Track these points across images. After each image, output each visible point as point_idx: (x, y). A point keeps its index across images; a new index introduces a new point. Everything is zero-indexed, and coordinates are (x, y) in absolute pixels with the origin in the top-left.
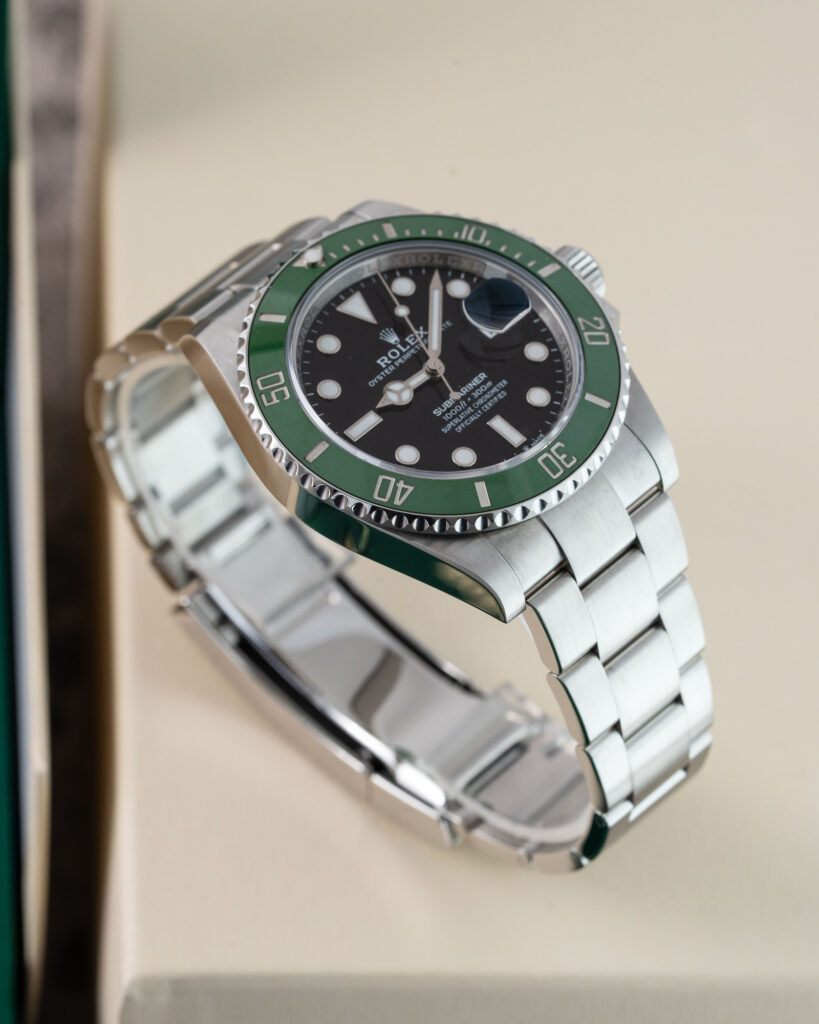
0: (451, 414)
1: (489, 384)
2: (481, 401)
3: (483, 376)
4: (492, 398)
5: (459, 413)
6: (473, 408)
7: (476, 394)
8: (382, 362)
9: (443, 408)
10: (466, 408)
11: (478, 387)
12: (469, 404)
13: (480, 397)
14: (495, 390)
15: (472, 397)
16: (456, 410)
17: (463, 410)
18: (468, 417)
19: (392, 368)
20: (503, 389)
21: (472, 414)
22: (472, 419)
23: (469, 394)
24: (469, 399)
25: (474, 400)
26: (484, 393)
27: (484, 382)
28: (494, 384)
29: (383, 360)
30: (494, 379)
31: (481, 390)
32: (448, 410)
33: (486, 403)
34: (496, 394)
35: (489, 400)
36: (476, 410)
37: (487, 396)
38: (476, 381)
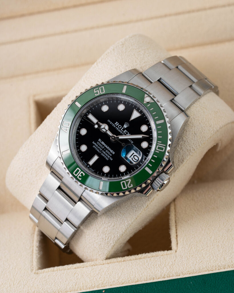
0: (99, 144)
1: (111, 155)
2: (104, 153)
3: (114, 153)
4: (106, 156)
5: (100, 146)
6: (102, 150)
7: (107, 151)
8: (117, 123)
9: (101, 142)
10: (102, 148)
11: (109, 151)
12: (103, 149)
13: (106, 152)
14: (109, 157)
15: (106, 150)
16: (101, 145)
17: (101, 147)
18: (98, 149)
19: (115, 126)
20: (109, 159)
21: (100, 150)
22: (98, 150)
23: (107, 149)
24: (105, 149)
25: (105, 151)
26: (107, 154)
27: (111, 153)
28: (110, 156)
29: (117, 124)
30: (113, 156)
31: (108, 153)
32: (101, 143)
33: (104, 154)
34: (107, 157)
35: (105, 155)
36: (101, 151)
37: (106, 154)
38: (111, 151)
